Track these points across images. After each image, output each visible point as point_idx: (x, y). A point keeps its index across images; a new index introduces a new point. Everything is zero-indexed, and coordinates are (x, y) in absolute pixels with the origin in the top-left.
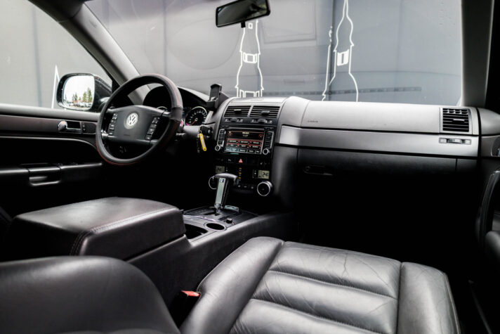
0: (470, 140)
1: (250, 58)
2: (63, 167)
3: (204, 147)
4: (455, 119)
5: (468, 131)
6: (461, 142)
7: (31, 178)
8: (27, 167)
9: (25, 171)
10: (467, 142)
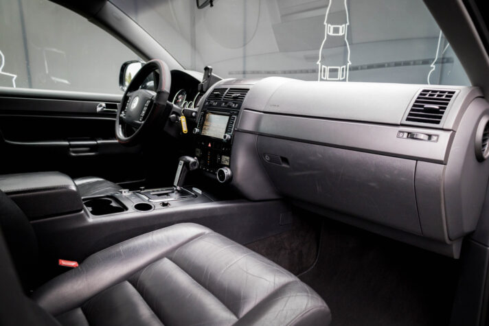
0: (438, 136)
1: (336, 30)
2: (99, 142)
3: (185, 129)
4: (427, 106)
5: (438, 122)
6: (427, 137)
7: (71, 149)
8: (69, 141)
9: (67, 143)
10: (434, 138)
